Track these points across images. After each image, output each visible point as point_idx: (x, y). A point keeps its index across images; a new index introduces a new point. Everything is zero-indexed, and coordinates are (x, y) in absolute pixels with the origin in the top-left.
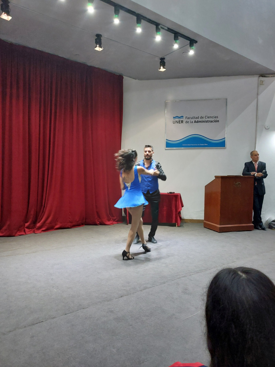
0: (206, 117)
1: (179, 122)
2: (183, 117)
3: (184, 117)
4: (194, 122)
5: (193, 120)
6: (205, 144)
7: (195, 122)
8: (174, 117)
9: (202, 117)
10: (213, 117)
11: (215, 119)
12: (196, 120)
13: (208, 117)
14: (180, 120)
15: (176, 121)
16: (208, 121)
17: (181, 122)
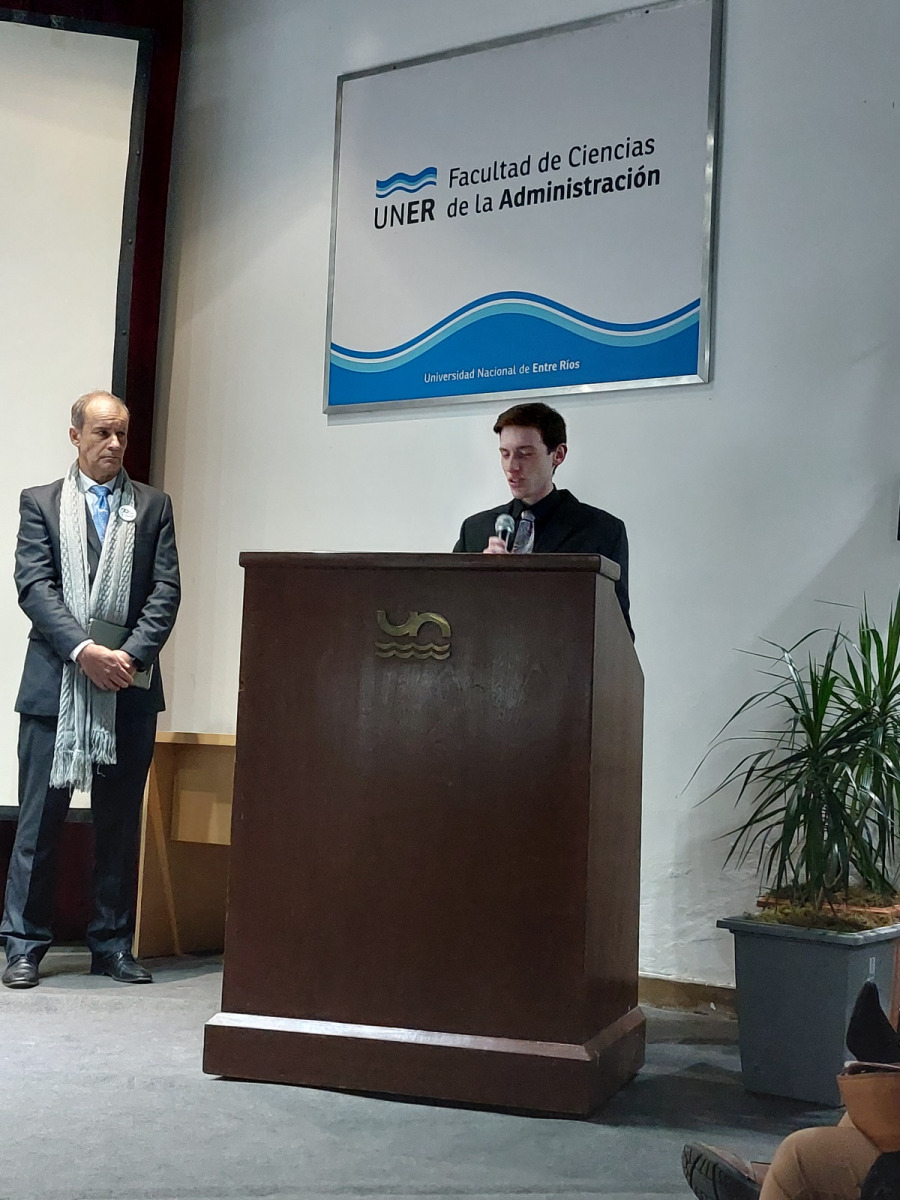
0: (577, 157)
1: (411, 212)
2: (432, 171)
3: (442, 177)
4: (496, 203)
5: (495, 190)
6: (563, 364)
7: (507, 200)
8: (378, 182)
9: (550, 162)
10: (622, 152)
11: (635, 163)
12: (514, 185)
13: (591, 157)
14: (413, 197)
15: (394, 208)
16: (588, 182)
17: (424, 210)
